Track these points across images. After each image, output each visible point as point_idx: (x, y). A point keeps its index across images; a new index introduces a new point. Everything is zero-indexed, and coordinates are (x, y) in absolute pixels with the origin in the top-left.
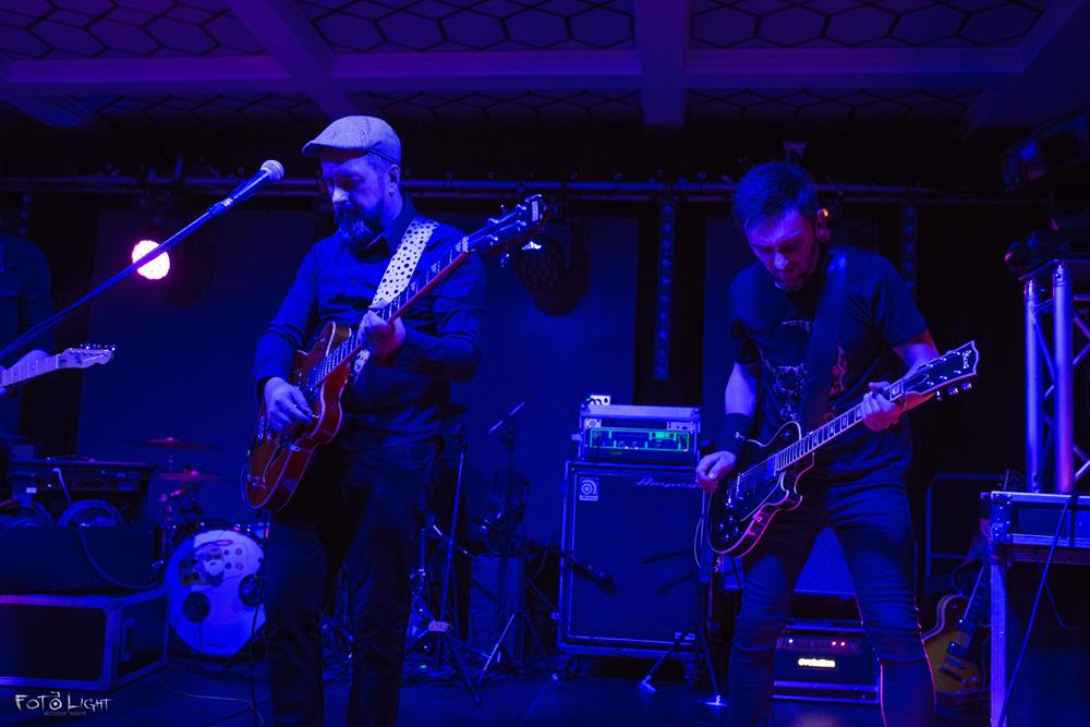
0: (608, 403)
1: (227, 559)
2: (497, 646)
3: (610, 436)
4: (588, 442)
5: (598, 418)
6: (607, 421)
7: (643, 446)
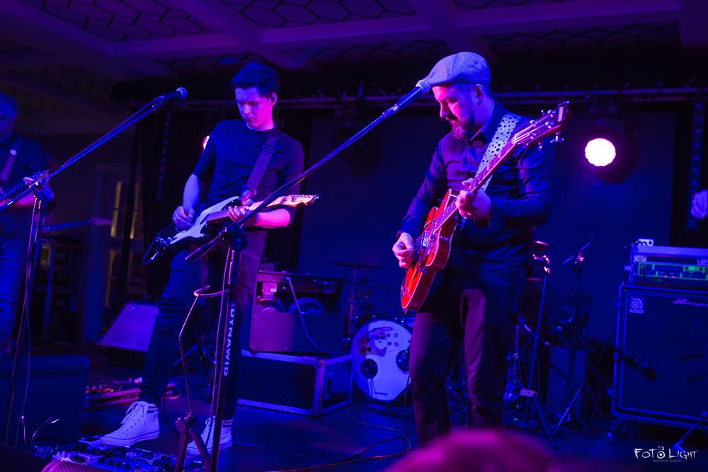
0: (652, 245)
1: (389, 339)
2: (568, 409)
3: (653, 268)
4: (636, 272)
5: (644, 254)
6: (651, 257)
7: (679, 276)
